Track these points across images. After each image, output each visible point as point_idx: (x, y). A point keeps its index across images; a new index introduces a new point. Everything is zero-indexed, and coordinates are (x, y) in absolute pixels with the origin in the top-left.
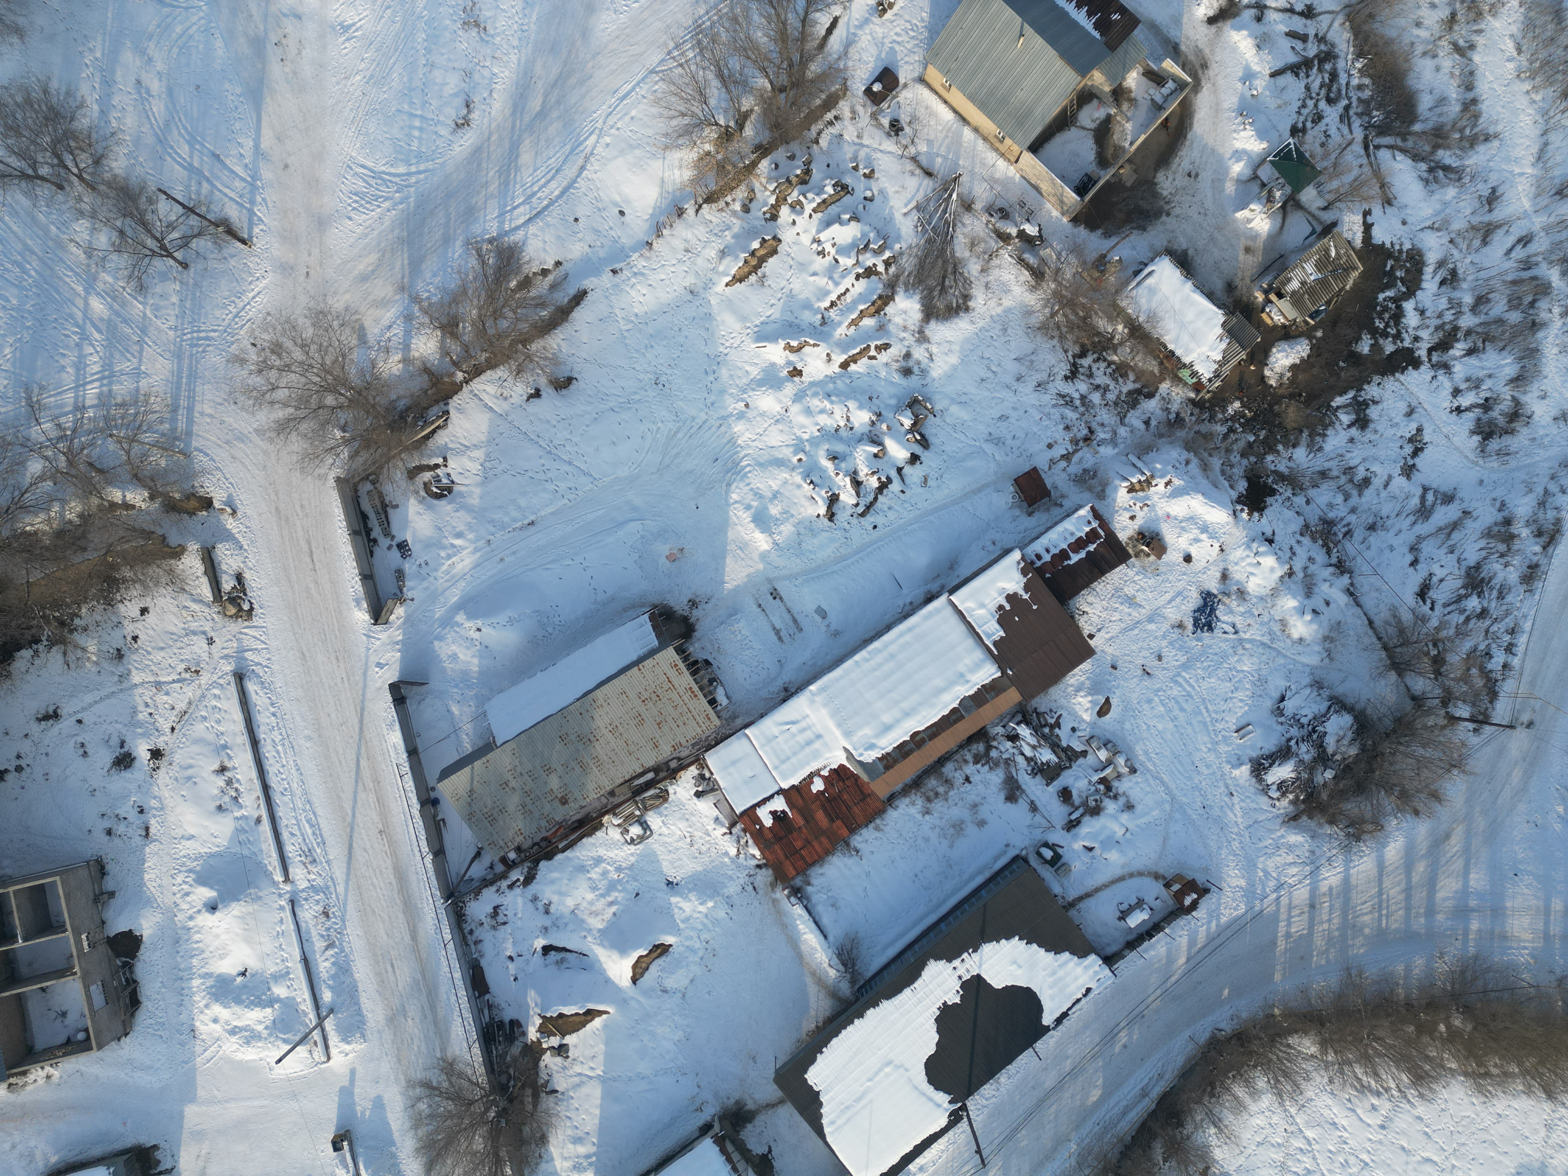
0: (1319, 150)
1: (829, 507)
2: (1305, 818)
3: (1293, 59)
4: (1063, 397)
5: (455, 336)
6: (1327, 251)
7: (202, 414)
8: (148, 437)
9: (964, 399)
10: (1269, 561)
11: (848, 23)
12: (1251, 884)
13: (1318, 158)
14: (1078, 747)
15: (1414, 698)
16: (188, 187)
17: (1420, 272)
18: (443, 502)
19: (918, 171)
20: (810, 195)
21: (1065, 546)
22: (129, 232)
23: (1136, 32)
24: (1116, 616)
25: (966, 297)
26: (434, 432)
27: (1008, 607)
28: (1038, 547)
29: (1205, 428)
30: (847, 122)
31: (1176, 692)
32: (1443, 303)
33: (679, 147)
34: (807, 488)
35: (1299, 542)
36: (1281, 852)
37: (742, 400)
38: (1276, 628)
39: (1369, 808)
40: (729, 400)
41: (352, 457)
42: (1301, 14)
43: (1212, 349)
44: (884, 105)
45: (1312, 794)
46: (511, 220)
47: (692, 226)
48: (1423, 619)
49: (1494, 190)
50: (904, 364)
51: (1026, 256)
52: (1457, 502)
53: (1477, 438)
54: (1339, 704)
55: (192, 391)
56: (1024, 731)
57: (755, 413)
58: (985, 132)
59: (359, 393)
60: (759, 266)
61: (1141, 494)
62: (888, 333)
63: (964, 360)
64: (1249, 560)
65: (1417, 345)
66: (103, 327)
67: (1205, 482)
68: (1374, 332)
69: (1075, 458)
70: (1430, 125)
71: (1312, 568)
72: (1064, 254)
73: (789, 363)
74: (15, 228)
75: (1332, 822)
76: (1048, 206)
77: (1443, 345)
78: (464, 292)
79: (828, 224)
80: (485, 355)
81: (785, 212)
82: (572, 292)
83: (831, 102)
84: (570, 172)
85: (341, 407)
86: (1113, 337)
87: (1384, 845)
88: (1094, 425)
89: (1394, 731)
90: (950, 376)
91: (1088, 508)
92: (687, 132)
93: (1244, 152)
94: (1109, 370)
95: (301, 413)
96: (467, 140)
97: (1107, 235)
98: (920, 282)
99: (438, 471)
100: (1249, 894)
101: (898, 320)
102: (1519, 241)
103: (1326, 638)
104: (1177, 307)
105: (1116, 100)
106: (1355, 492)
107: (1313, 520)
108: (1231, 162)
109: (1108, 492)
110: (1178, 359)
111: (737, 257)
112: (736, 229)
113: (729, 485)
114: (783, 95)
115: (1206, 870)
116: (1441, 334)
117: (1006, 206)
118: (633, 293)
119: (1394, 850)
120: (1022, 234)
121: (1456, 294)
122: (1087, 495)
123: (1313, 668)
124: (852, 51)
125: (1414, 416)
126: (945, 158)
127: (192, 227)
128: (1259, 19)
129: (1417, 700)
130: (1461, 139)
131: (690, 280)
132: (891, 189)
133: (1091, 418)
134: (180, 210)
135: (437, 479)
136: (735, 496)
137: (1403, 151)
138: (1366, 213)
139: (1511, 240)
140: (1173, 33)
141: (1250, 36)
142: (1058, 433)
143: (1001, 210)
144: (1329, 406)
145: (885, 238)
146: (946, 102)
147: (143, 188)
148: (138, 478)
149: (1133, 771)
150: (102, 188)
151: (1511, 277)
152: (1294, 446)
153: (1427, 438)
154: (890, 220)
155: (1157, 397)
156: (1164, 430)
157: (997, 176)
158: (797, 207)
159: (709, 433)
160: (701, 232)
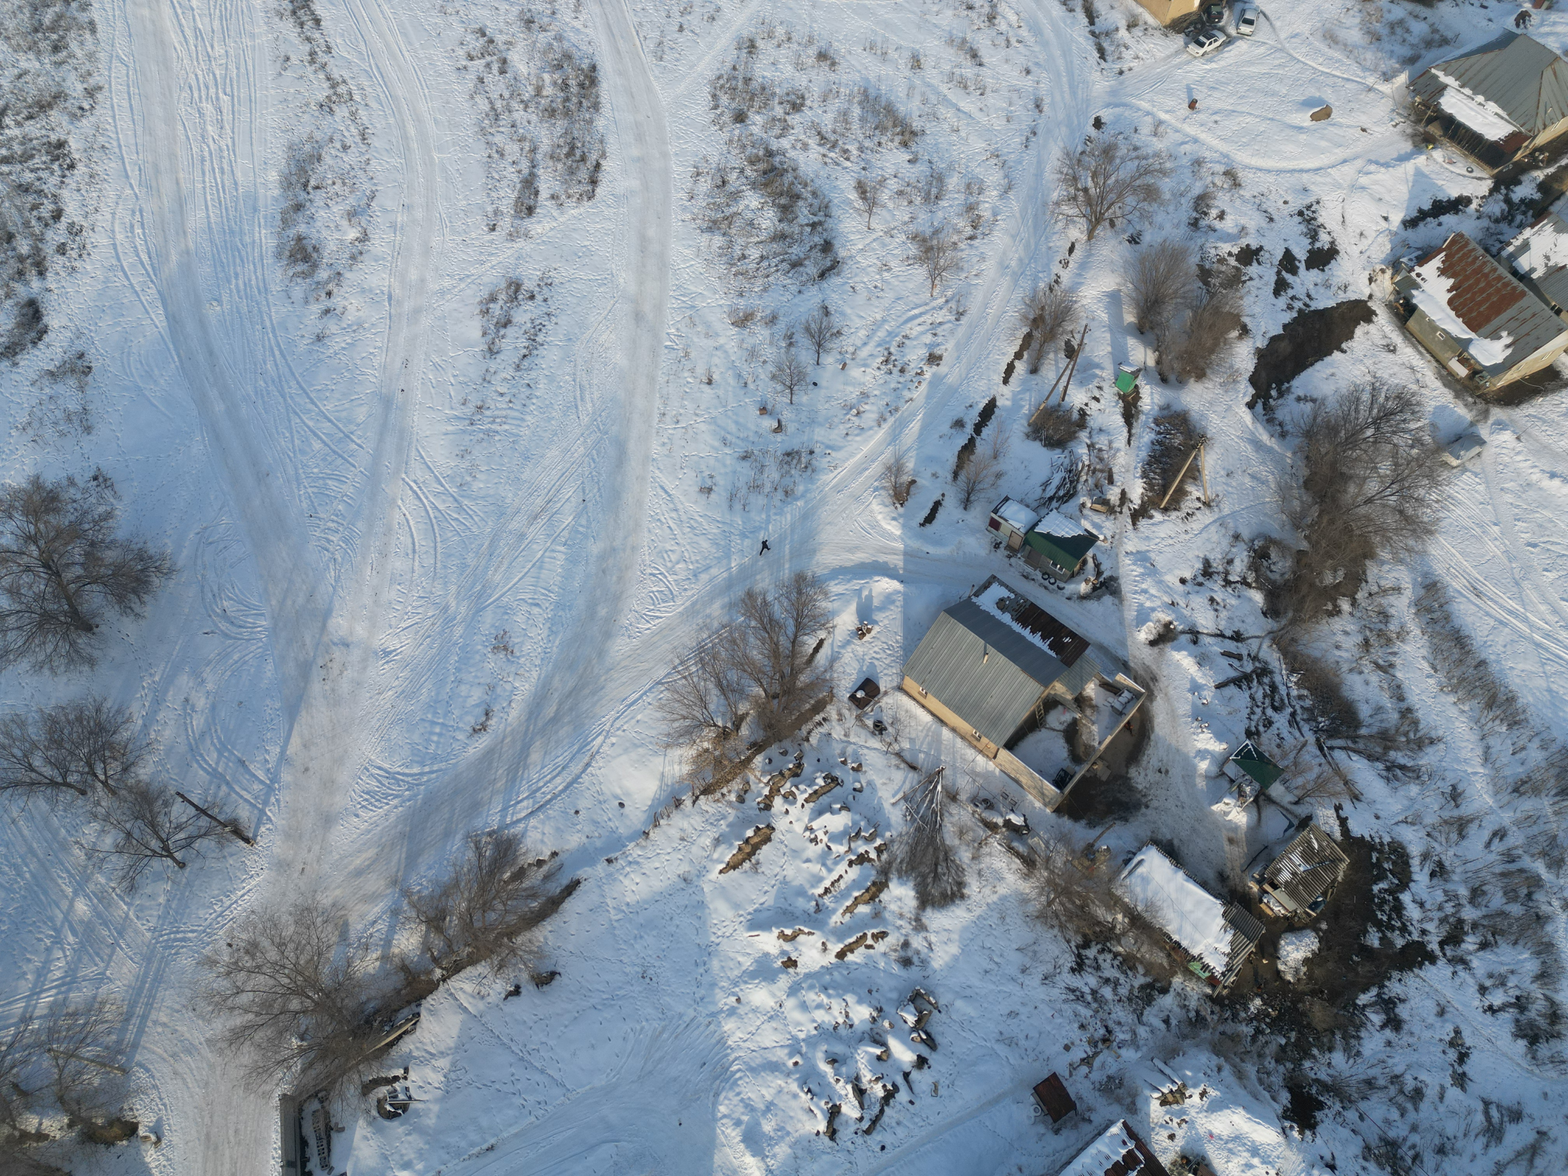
0: (1276, 751)
1: (830, 1122)
3: (1233, 674)
4: (1073, 991)
5: (439, 930)
6: (1309, 843)
7: (155, 1023)
8: (88, 1052)
9: (968, 992)
11: (832, 644)
13: (1278, 757)
16: (206, 790)
17: (1407, 864)
18: (395, 1123)
19: (903, 765)
20: (802, 787)
22: (136, 833)
23: (1087, 652)
25: (961, 885)
26: (400, 1037)
28: (1071, 1174)
29: (1230, 1028)
30: (835, 723)
32: (1440, 897)
33: (679, 745)
34: (805, 1098)
35: (1364, 1168)
37: (734, 994)
40: (719, 994)
41: (304, 1071)
42: (1232, 638)
43: (1219, 941)
44: (868, 709)
46: (513, 814)
47: (688, 816)
49: (1454, 788)
50: (902, 954)
51: (1015, 844)
52: (1526, 1120)
53: (1522, 1043)
55: (152, 996)
57: (747, 1008)
58: (962, 732)
59: (328, 995)
60: (753, 853)
61: (1175, 1107)
62: (884, 921)
63: (965, 949)
65: (1426, 938)
66: (80, 929)
67: (1242, 1092)
68: (1379, 924)
69: (1097, 1063)
70: (1374, 730)
72: (1052, 842)
73: (783, 953)
74: (26, 832)
76: (1030, 797)
77: (1453, 938)
78: (456, 884)
79: (820, 813)
80: (468, 949)
81: (778, 803)
82: (565, 882)
83: (819, 707)
84: (575, 768)
85: (305, 1012)
86: (1114, 927)
88: (1111, 1024)
90: (952, 967)
91: (1119, 1124)
92: (688, 732)
93: (1207, 751)
94: (1116, 963)
95: (260, 1020)
96: (483, 742)
97: (1091, 825)
98: (913, 869)
99: (397, 1085)
101: (893, 907)
102: (1495, 834)
104: (1173, 896)
105: (1079, 706)
106: (1409, 1106)
107: (1374, 1142)
108: (1197, 760)
109: (1139, 1104)
110: (1186, 951)
111: (731, 845)
112: (731, 819)
113: (717, 1095)
114: (776, 701)
116: (1447, 927)
117: (990, 797)
118: (626, 882)
120: (1008, 824)
121: (1450, 886)
122: (1116, 1109)
124: (836, 665)
125: (1447, 1016)
126: (927, 754)
127: (199, 828)
128: (1195, 642)
130: (1408, 741)
131: (684, 868)
132: (878, 781)
133: (1106, 1016)
134: (192, 811)
135: (394, 1095)
136: (723, 1109)
137: (1355, 751)
138: (1338, 808)
139: (1486, 835)
140: (1120, 653)
141: (1190, 655)
142: (1074, 1033)
143: (985, 801)
144: (1355, 1006)
145: (876, 827)
146: (923, 707)
147: (162, 792)
148: (62, 1102)
150: (124, 792)
151: (1498, 870)
152: (1330, 1050)
153: (1468, 1042)
154: (879, 809)
155: (1172, 993)
156: (1187, 1030)
157: (978, 770)
158: (789, 797)
159: (697, 1032)
160: (697, 821)
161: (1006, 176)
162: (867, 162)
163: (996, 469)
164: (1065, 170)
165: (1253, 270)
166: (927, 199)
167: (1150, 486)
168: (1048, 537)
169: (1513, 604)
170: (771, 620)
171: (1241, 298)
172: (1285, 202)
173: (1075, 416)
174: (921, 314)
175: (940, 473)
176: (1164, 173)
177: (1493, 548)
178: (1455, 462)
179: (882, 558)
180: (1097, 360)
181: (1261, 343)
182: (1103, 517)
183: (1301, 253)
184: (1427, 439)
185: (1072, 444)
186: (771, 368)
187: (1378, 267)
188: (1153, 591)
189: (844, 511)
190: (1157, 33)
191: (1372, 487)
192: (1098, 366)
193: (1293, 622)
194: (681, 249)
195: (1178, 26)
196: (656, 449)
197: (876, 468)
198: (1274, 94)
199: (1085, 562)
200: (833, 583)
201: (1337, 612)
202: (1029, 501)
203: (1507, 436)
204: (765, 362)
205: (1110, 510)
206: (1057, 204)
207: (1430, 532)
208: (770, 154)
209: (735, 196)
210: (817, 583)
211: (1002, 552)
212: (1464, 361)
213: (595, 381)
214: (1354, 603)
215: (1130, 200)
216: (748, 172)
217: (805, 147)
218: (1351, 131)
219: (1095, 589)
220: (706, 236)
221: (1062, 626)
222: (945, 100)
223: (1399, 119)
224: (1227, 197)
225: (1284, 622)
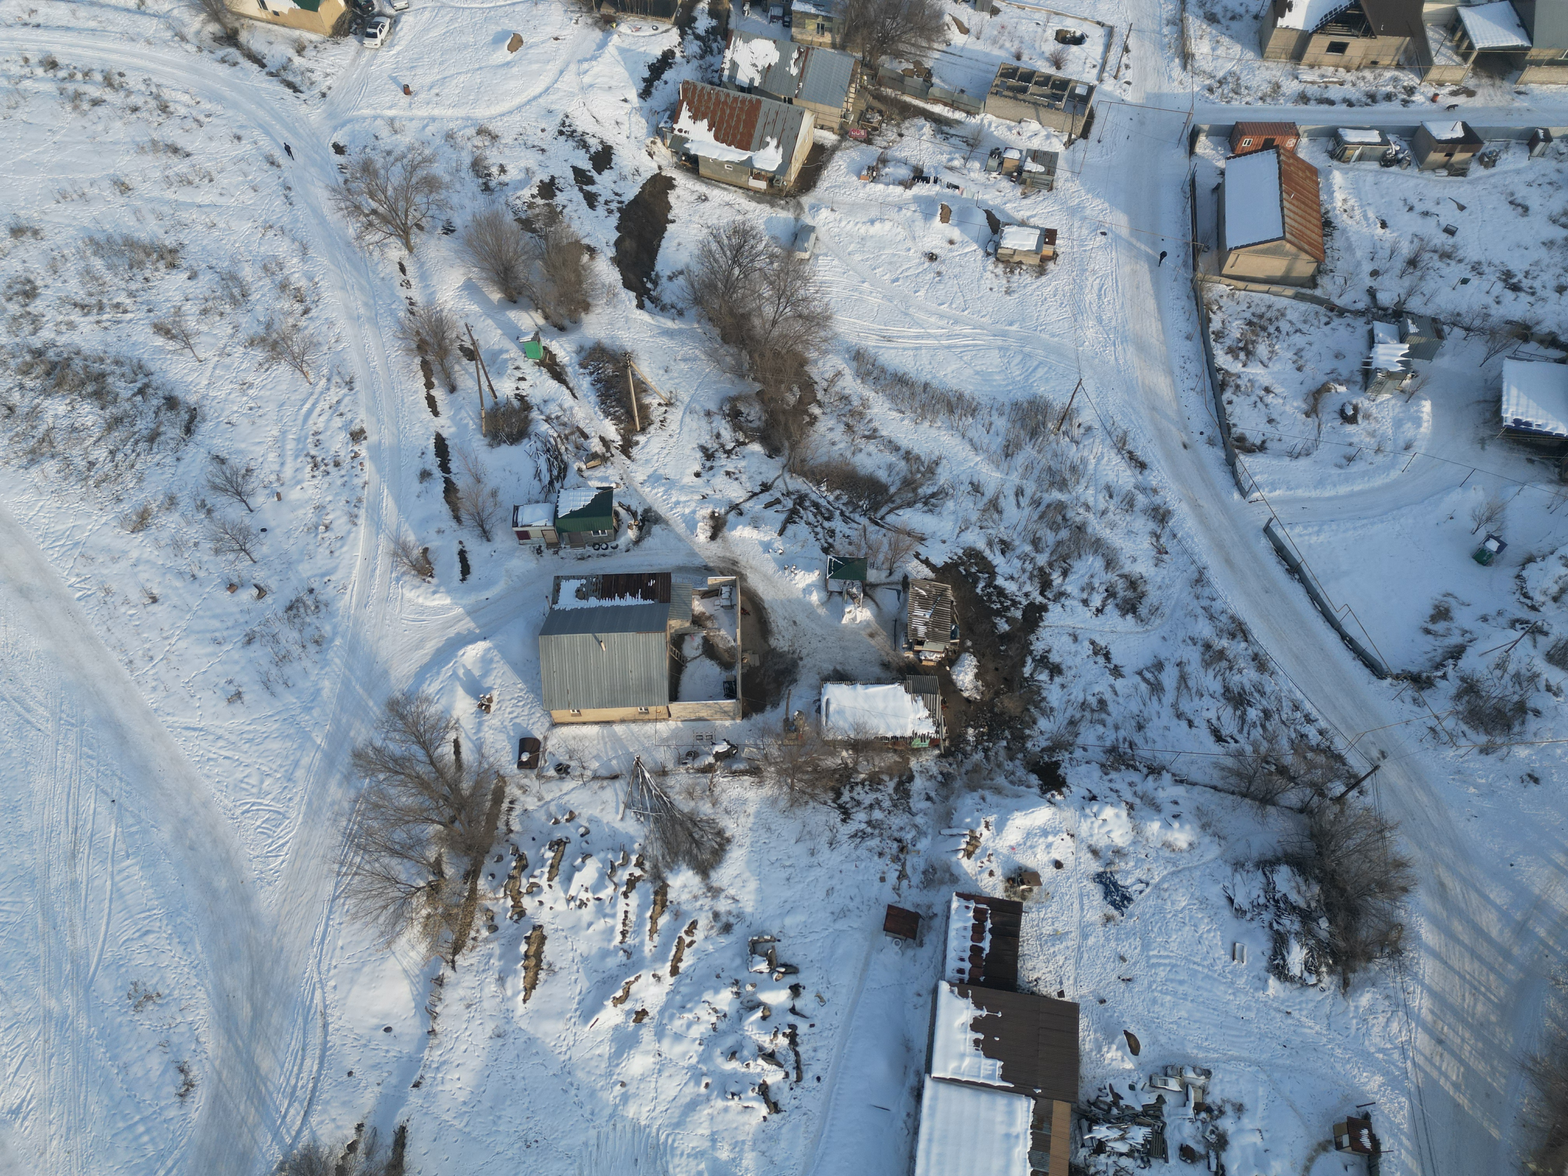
0: (851, 548)
1: (767, 1101)
2: (1351, 976)
3: (783, 517)
4: (855, 836)
6: (918, 594)
9: (788, 906)
10: (1108, 812)
11: (467, 736)
12: (1386, 1073)
13: (856, 552)
14: (1150, 1099)
15: (1301, 811)
17: (984, 558)
19: (605, 783)
20: (537, 872)
21: (970, 943)
23: (673, 580)
24: (1061, 959)
25: (720, 833)
27: (981, 1036)
28: (952, 964)
29: (968, 765)
30: (523, 798)
31: (1162, 973)
32: (1017, 563)
33: (399, 934)
34: (734, 1103)
35: (1110, 781)
36: (1371, 1022)
37: (615, 1083)
38: (1167, 853)
39: (1376, 920)
40: (604, 1095)
42: (762, 491)
43: (917, 712)
44: (541, 763)
45: (1332, 951)
46: (288, 1132)
47: (458, 983)
48: (1239, 754)
49: (972, 483)
50: (719, 925)
51: (735, 767)
52: (1166, 663)
53: (1129, 617)
54: (1267, 865)
56: (1101, 1132)
57: (635, 1083)
58: (630, 717)
60: (539, 961)
61: (978, 851)
62: (686, 914)
63: (760, 878)
64: (1096, 825)
65: (1031, 598)
67: (1008, 801)
68: (998, 613)
69: (909, 870)
70: (898, 483)
71: (1139, 789)
72: (759, 742)
73: (628, 1013)
75: (1370, 959)
76: (718, 723)
77: (1045, 585)
79: (569, 879)
81: (528, 903)
82: (390, 1140)
83: (499, 796)
84: (315, 1038)
86: (846, 764)
87: (1418, 937)
88: (897, 835)
89: (1319, 846)
90: (762, 899)
91: (955, 898)
92: (398, 916)
93: (809, 586)
94: (867, 788)
96: (200, 1098)
97: (775, 705)
98: (676, 854)
100: (1394, 1082)
101: (685, 897)
102: (1017, 495)
103: (1204, 827)
104: (866, 707)
105: (700, 625)
106: (1104, 716)
107: (1102, 758)
108: (808, 598)
109: (955, 871)
110: (903, 738)
111: (515, 972)
112: (497, 952)
114: (457, 824)
115: (1346, 1099)
116: (1037, 580)
117: (690, 749)
118: (447, 1087)
119: (1427, 933)
120: (718, 756)
121: (1018, 552)
122: (944, 889)
123: (1221, 856)
124: (486, 751)
125: (1080, 638)
126: (617, 757)
128: (741, 514)
129: (1304, 809)
130: (923, 475)
131: (490, 1027)
132: (596, 812)
133: (889, 832)
137: (899, 507)
138: (917, 556)
139: (1012, 499)
140: (697, 562)
141: (744, 526)
142: (880, 864)
143: (689, 754)
144: (1026, 679)
145: (622, 848)
146: (584, 723)
149: (1208, 1073)
151: (1036, 517)
152: (1035, 722)
153: (1103, 644)
154: (615, 833)
155: (916, 775)
156: (944, 792)
157: (665, 735)
158: (534, 890)
159: (610, 1143)
160: (469, 980)
161: (294, 240)
162: (148, 303)
163: (487, 490)
164: (343, 205)
165: (560, 198)
166: (234, 302)
167: (617, 419)
168: (573, 514)
169: (914, 331)
170: (395, 761)
171: (569, 226)
172: (543, 130)
173: (516, 403)
174: (314, 405)
175: (443, 526)
176: (429, 160)
177: (874, 300)
178: (806, 255)
179: (452, 633)
180: (496, 347)
181: (611, 252)
182: (602, 469)
183: (586, 165)
184: (777, 251)
185: (532, 428)
186: (207, 545)
187: (648, 141)
188: (683, 498)
189: (384, 618)
190: (328, 45)
191: (769, 311)
192: (502, 351)
193: (793, 448)
194: (17, 499)
195: (340, 30)
196: (149, 699)
197: (383, 562)
198: (466, 46)
199: (617, 514)
200: (425, 686)
201: (814, 419)
202: (536, 497)
203: (824, 213)
204: (196, 544)
205: (604, 459)
206: (359, 237)
207: (828, 318)
208: (38, 354)
209: (34, 414)
210: (410, 697)
211: (547, 553)
212: (758, 176)
213: (28, 683)
214: (820, 405)
215: (419, 199)
216: (29, 383)
217: (71, 326)
218: (548, 44)
219: (640, 528)
220: (34, 471)
221: (640, 576)
222: (178, 205)
223: (575, 16)
224: (495, 152)
225: (787, 452)
